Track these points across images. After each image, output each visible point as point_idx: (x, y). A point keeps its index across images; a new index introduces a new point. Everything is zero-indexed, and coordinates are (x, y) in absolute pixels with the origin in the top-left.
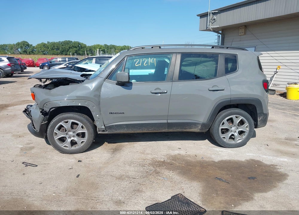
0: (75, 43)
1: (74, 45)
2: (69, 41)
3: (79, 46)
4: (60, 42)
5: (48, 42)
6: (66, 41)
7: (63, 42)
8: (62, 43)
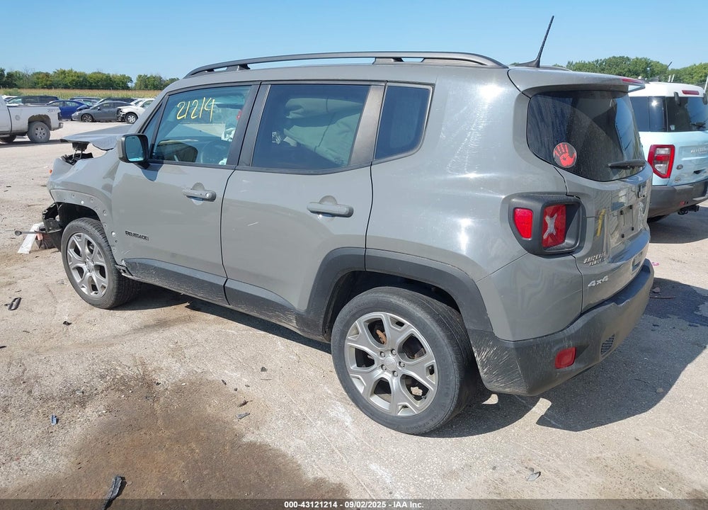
0: (637, 61)
1: (631, 67)
2: (623, 57)
3: (645, 69)
4: (597, 61)
5: (569, 63)
6: (614, 57)
7: (605, 61)
8: (601, 64)
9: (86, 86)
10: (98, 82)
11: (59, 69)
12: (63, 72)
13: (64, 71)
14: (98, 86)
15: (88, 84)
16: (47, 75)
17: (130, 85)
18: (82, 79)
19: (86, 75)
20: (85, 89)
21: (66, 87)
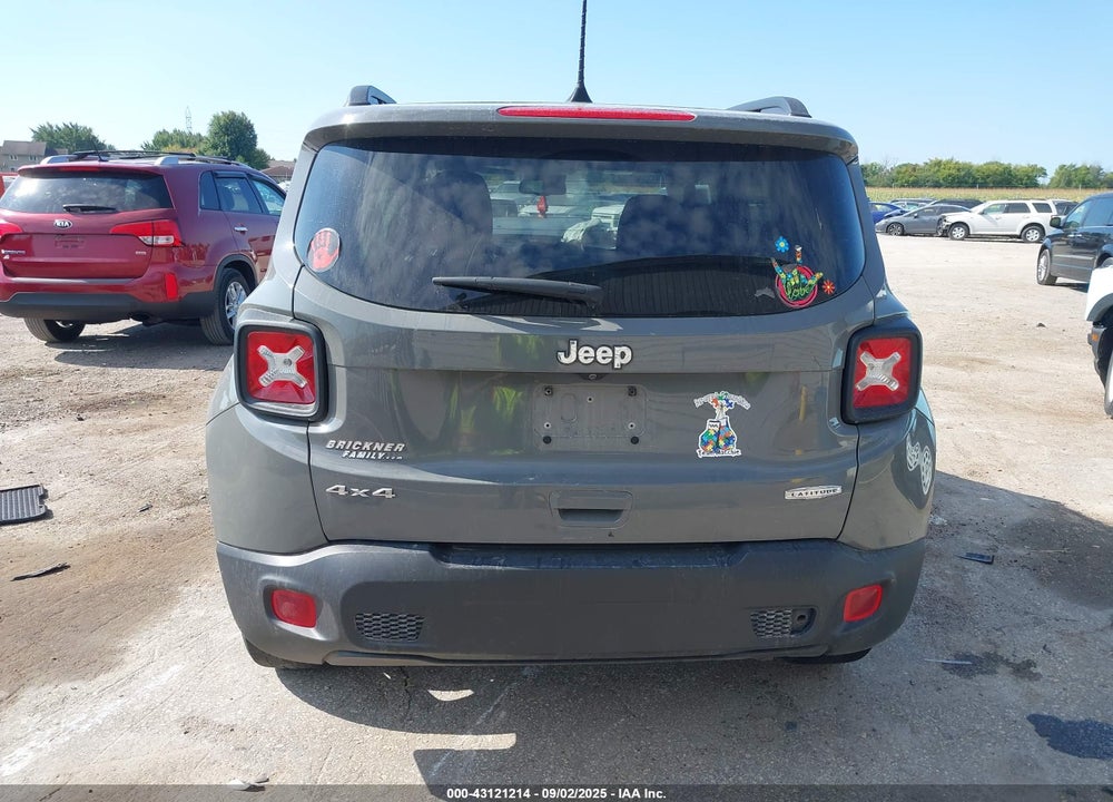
9: (966, 183)
10: (988, 177)
11: (933, 159)
12: (938, 163)
13: (940, 162)
14: (986, 182)
15: (971, 181)
16: (914, 168)
17: (1040, 180)
18: (963, 173)
19: (971, 167)
20: (965, 187)
21: (937, 185)
